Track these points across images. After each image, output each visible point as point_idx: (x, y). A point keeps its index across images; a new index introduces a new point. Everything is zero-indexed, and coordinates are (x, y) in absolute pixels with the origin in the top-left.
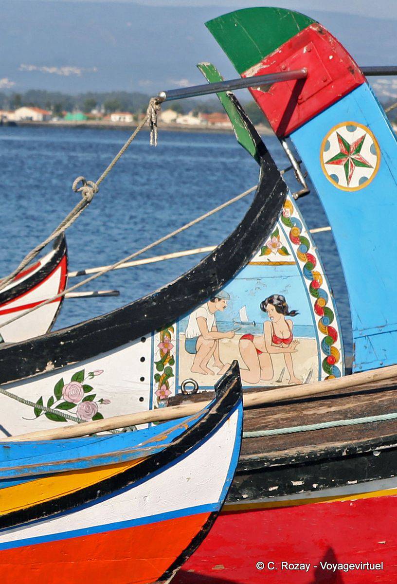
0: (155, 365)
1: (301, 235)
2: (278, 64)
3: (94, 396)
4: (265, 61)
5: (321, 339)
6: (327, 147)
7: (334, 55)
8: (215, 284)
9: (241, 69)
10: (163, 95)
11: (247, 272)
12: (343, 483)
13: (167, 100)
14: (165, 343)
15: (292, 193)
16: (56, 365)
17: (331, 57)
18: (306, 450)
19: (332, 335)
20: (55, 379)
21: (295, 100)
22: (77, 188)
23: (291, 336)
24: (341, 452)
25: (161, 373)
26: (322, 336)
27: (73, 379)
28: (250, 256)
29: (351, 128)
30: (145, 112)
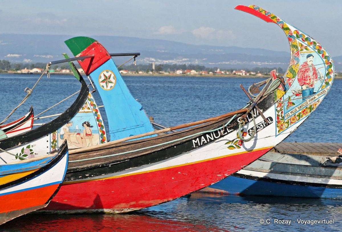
0: (51, 143)
1: (94, 103)
2: (86, 53)
3: (33, 152)
4: (82, 52)
5: (100, 134)
6: (101, 77)
7: (102, 50)
8: (68, 118)
9: (75, 55)
10: (50, 63)
11: (78, 115)
12: (101, 175)
13: (52, 64)
14: (54, 136)
15: (91, 91)
16: (22, 144)
17: (101, 51)
18: (89, 165)
19: (103, 133)
20: (21, 148)
21: (91, 64)
22: (26, 91)
23: (91, 133)
24: (99, 166)
25: (53, 145)
26: (100, 133)
27: (27, 148)
28: (79, 110)
29: (107, 72)
30: (45, 69)
